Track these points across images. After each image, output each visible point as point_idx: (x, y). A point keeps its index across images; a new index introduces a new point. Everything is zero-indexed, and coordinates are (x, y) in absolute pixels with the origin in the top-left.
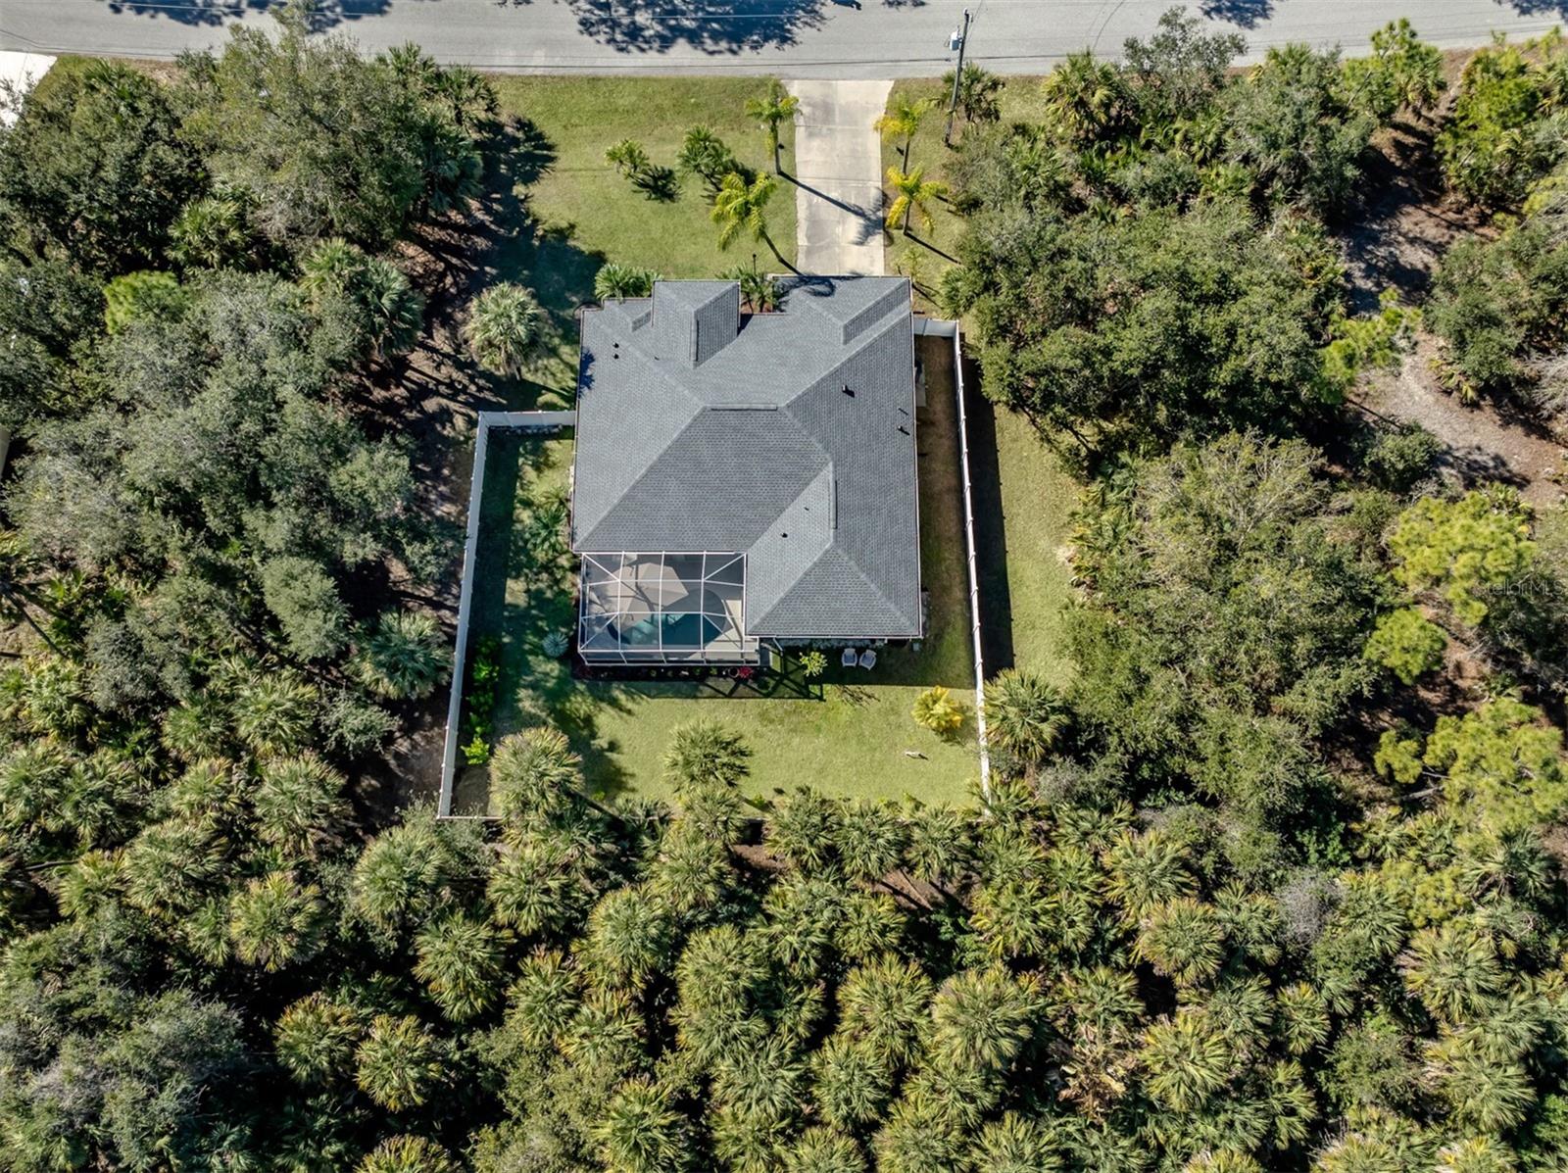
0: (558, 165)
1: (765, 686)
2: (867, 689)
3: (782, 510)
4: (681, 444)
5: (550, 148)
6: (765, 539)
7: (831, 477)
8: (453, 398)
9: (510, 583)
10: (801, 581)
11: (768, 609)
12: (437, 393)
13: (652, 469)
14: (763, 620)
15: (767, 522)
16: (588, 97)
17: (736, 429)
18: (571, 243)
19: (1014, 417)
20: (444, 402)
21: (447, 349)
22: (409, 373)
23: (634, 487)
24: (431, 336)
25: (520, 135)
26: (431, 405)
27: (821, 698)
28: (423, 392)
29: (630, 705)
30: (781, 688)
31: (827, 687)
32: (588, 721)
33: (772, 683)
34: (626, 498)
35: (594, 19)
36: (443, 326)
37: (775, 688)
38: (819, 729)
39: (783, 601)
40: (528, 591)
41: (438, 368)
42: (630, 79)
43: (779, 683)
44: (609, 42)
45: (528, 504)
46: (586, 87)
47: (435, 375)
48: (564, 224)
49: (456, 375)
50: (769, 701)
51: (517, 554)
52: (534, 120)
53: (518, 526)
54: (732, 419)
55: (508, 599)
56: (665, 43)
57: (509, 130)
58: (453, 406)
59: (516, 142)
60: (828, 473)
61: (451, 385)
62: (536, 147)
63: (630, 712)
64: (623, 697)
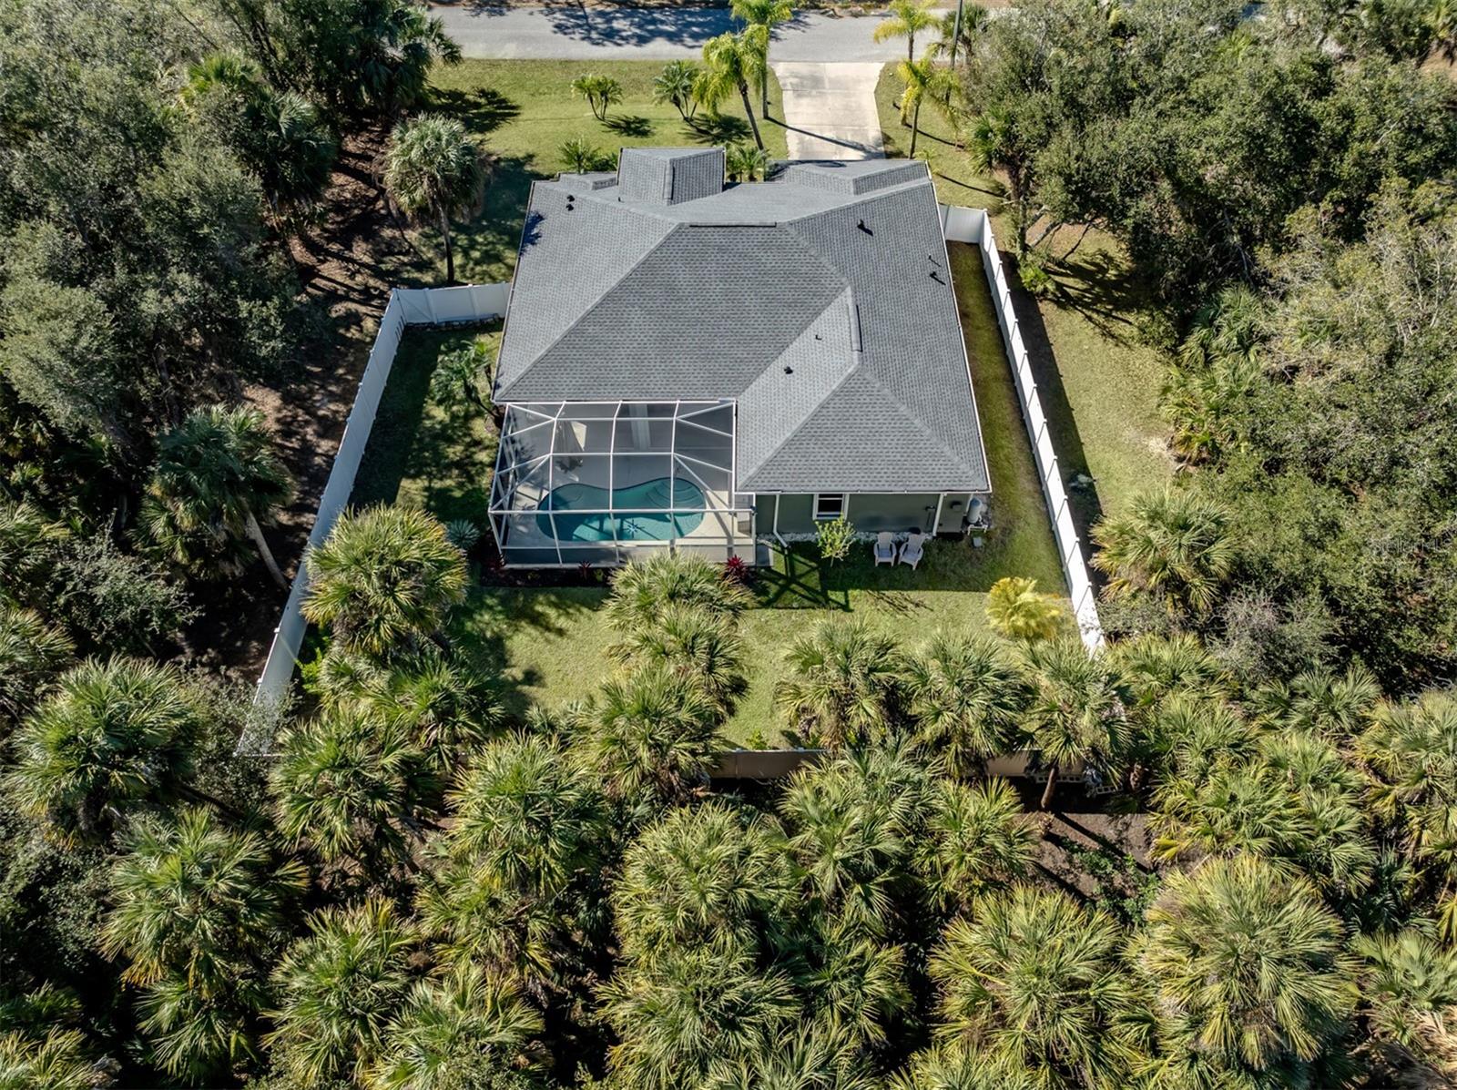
0: (522, 117)
1: (764, 591)
2: (914, 595)
3: (786, 345)
4: (648, 267)
5: (513, 108)
6: (763, 380)
7: (850, 301)
8: (364, 303)
9: (405, 483)
10: (815, 416)
11: (769, 454)
12: (346, 298)
13: (608, 298)
14: (762, 469)
15: (763, 364)
16: (558, 74)
17: (721, 249)
19: (1064, 314)
20: (353, 306)
21: (367, 259)
22: (317, 281)
23: (583, 319)
24: (349, 248)
25: (483, 101)
26: (339, 309)
27: (845, 608)
28: (333, 297)
29: (562, 622)
30: (788, 595)
31: (853, 593)
32: (498, 643)
33: (773, 589)
34: (572, 331)
35: (569, 24)
36: (366, 240)
37: (778, 595)
39: (789, 443)
40: (427, 489)
41: (352, 276)
42: (605, 62)
43: (783, 589)
44: (583, 39)
46: (558, 66)
47: (348, 282)
48: (520, 155)
49: (372, 282)
50: (769, 612)
51: (422, 450)
52: (498, 89)
53: (428, 423)
54: (716, 237)
56: (642, 40)
57: (471, 98)
58: (362, 309)
59: (477, 106)
60: (847, 298)
61: (366, 290)
62: (498, 108)
63: (561, 632)
64: (552, 613)
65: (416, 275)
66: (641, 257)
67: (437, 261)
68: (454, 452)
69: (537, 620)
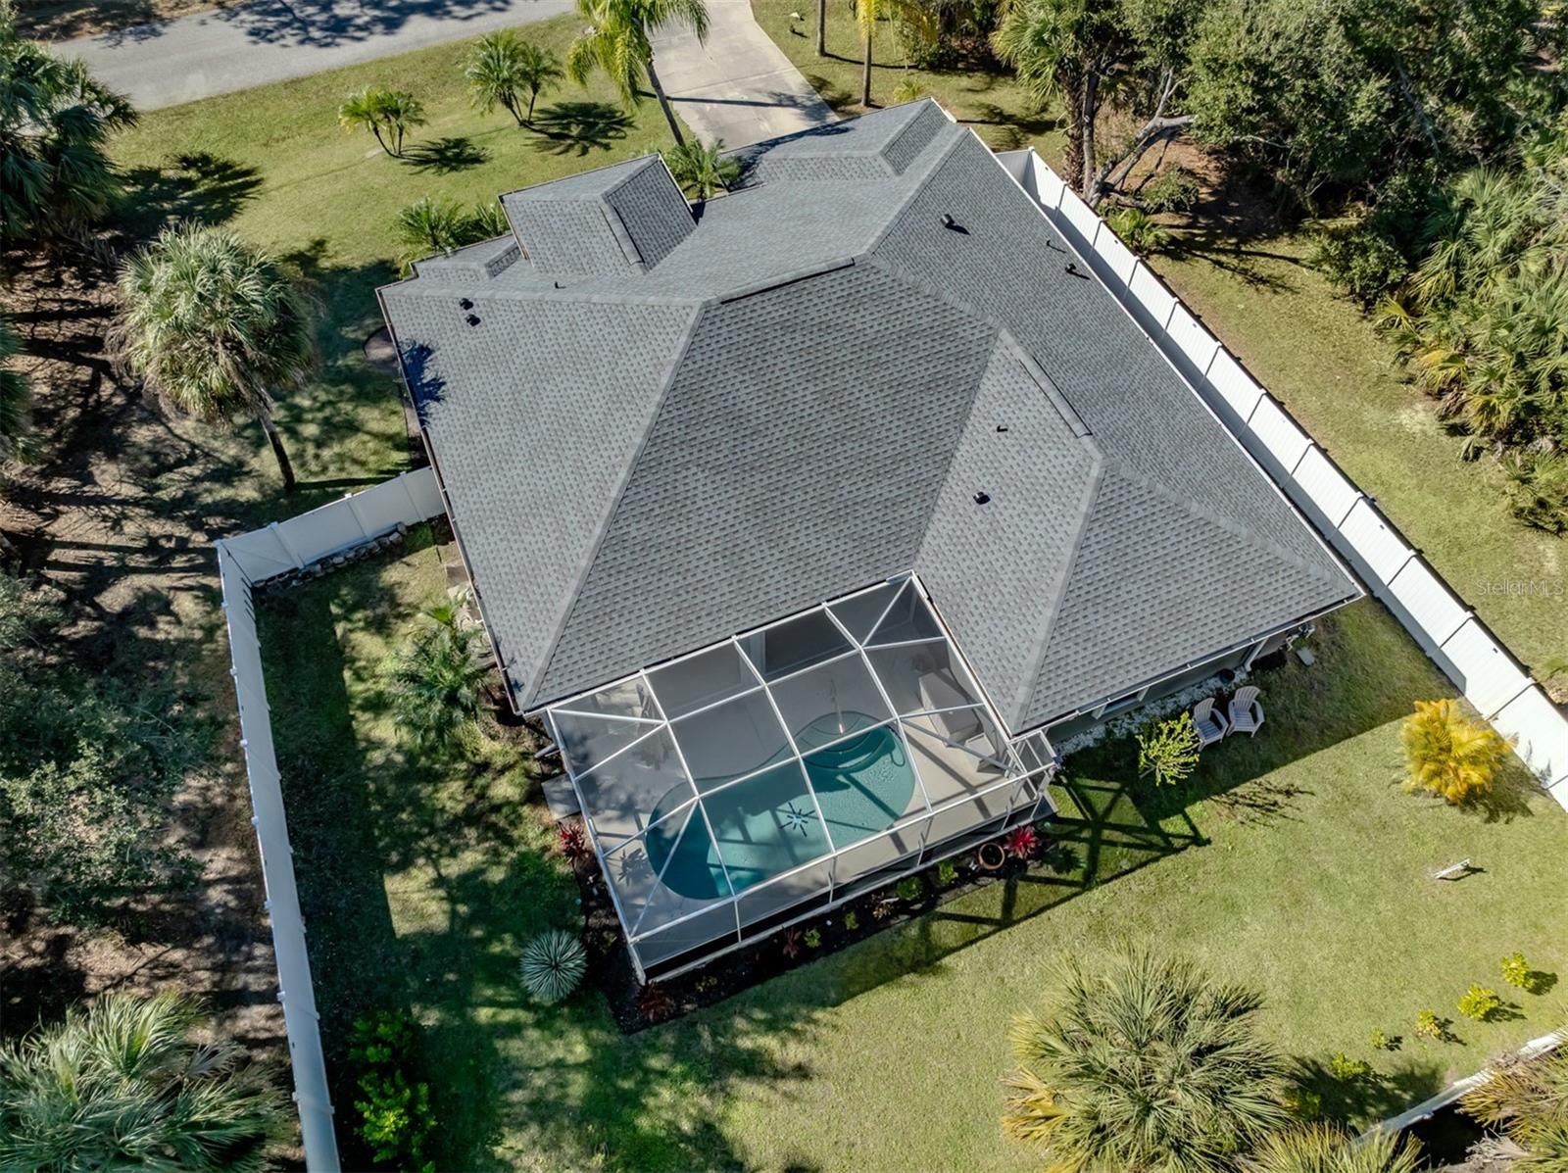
0: (267, 185)
1: (1068, 862)
2: (1276, 778)
3: (949, 457)
4: (684, 394)
5: (248, 173)
6: (940, 527)
7: (1019, 353)
8: (161, 566)
9: (393, 884)
10: (1077, 567)
11: (1034, 656)
12: (125, 571)
13: (640, 467)
14: (1034, 685)
15: (927, 492)
16: (291, 103)
17: (788, 327)
18: (324, 263)
19: (1184, 266)
20: (144, 581)
21: (128, 490)
22: (57, 554)
23: (614, 518)
24: (89, 479)
25: (192, 174)
26: (116, 597)
27: (1197, 840)
28: (99, 577)
29: (794, 1053)
30: (1105, 852)
31: (1195, 810)
32: (709, 1135)
33: (1081, 851)
34: (605, 545)
35: (269, 26)
36: (112, 457)
37: (1093, 857)
38: (1231, 906)
39: (1058, 625)
40: (440, 882)
41: (116, 525)
42: (352, 68)
43: (1095, 845)
44: (302, 42)
45: (378, 705)
46: (284, 93)
47: (115, 540)
48: (303, 245)
49: (156, 528)
50: (1096, 893)
51: (393, 808)
52: (208, 151)
53: (377, 757)
54: (770, 309)
55: (402, 926)
56: (391, 25)
57: (170, 174)
58: (162, 581)
59: (188, 184)
60: (1011, 347)
61: (152, 546)
62: (222, 179)
63: (802, 1072)
64: (769, 1042)
65: (226, 493)
66: (665, 380)
67: (248, 457)
68: (451, 796)
69: (754, 1066)
